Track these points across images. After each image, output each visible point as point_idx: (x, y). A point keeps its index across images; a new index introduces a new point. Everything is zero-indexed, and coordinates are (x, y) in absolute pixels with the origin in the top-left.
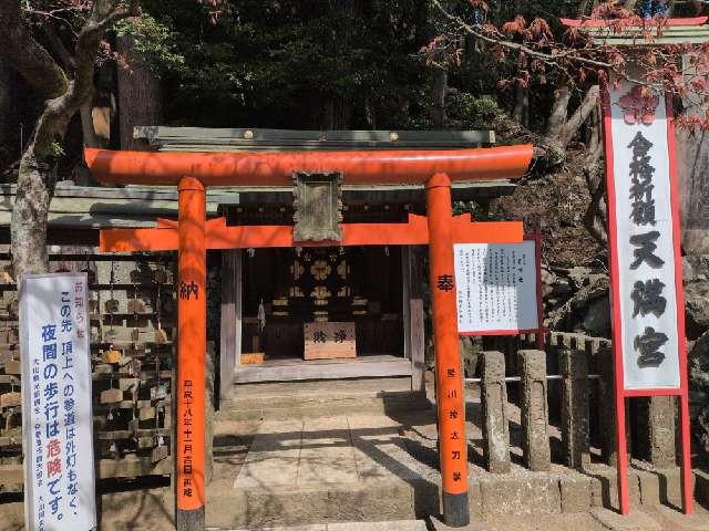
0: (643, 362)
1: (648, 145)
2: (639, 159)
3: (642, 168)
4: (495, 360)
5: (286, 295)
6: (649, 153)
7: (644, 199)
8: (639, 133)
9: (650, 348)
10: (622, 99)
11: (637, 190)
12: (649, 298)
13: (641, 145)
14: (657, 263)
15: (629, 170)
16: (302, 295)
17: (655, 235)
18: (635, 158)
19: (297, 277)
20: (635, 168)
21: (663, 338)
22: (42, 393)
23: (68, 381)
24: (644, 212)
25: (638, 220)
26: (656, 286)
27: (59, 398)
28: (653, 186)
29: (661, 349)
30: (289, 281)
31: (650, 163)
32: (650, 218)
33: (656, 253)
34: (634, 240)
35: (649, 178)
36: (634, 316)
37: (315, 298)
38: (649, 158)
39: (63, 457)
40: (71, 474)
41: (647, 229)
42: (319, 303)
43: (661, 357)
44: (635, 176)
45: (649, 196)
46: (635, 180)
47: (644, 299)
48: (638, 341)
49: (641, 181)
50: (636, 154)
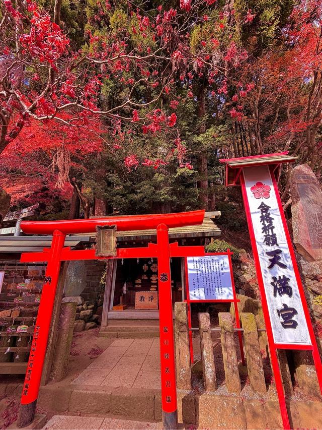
0: (284, 325)
1: (268, 207)
2: (264, 214)
3: (266, 218)
5: (140, 278)
6: (269, 212)
7: (271, 234)
8: (262, 202)
9: (287, 315)
10: (253, 188)
11: (265, 229)
12: (282, 287)
13: (264, 208)
14: (283, 266)
15: (260, 219)
16: (147, 278)
17: (279, 252)
18: (262, 214)
19: (145, 271)
20: (263, 218)
21: (295, 312)
24: (271, 240)
25: (268, 244)
26: (285, 280)
28: (273, 227)
29: (294, 318)
30: (142, 273)
31: (270, 216)
32: (275, 242)
33: (280, 261)
34: (269, 254)
35: (271, 223)
37: (151, 280)
38: (269, 214)
41: (274, 248)
42: (153, 282)
43: (295, 323)
44: (264, 222)
45: (272, 232)
46: (264, 224)
47: (278, 287)
48: (279, 312)
49: (267, 224)
50: (263, 212)
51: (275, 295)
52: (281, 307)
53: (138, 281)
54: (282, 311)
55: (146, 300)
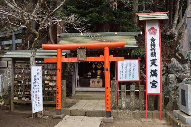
0: (152, 87)
1: (155, 40)
2: (153, 43)
4: (124, 86)
5: (91, 72)
6: (155, 42)
7: (154, 52)
8: (153, 37)
9: (154, 84)
10: (149, 30)
11: (152, 50)
12: (154, 73)
13: (153, 40)
14: (156, 65)
15: (150, 45)
17: (156, 59)
19: (93, 68)
20: (152, 45)
21: (157, 82)
22: (34, 86)
23: (38, 85)
24: (153, 54)
25: (152, 56)
26: (156, 71)
27: (37, 87)
28: (155, 49)
30: (91, 69)
31: (155, 44)
32: (155, 56)
33: (155, 63)
34: (151, 60)
37: (97, 73)
39: (37, 97)
40: (39, 100)
41: (154, 58)
43: (156, 86)
47: (153, 73)
49: (153, 47)
50: (152, 42)
51: (151, 76)
52: (152, 81)
53: (89, 74)
55: (96, 83)
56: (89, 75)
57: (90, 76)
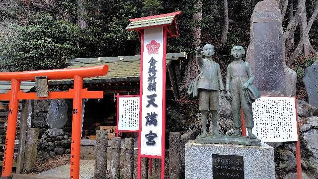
0: (148, 144)
1: (155, 62)
2: (152, 67)
3: (152, 70)
6: (155, 65)
7: (153, 82)
8: (152, 57)
9: (151, 138)
10: (148, 45)
11: (150, 79)
12: (152, 119)
13: (153, 61)
14: (156, 106)
15: (148, 71)
17: (155, 95)
18: (150, 67)
20: (150, 70)
21: (156, 136)
24: (152, 87)
25: (149, 90)
26: (154, 115)
28: (155, 77)
29: (155, 139)
31: (156, 69)
32: (154, 89)
33: (155, 102)
34: (148, 97)
35: (155, 75)
36: (146, 125)
38: (155, 67)
41: (153, 93)
43: (154, 143)
44: (150, 73)
45: (154, 80)
46: (150, 75)
47: (150, 119)
48: (146, 135)
49: (152, 74)
50: (151, 65)
52: (148, 132)
53: (109, 118)
54: (148, 135)
56: (112, 120)
57: (112, 122)
